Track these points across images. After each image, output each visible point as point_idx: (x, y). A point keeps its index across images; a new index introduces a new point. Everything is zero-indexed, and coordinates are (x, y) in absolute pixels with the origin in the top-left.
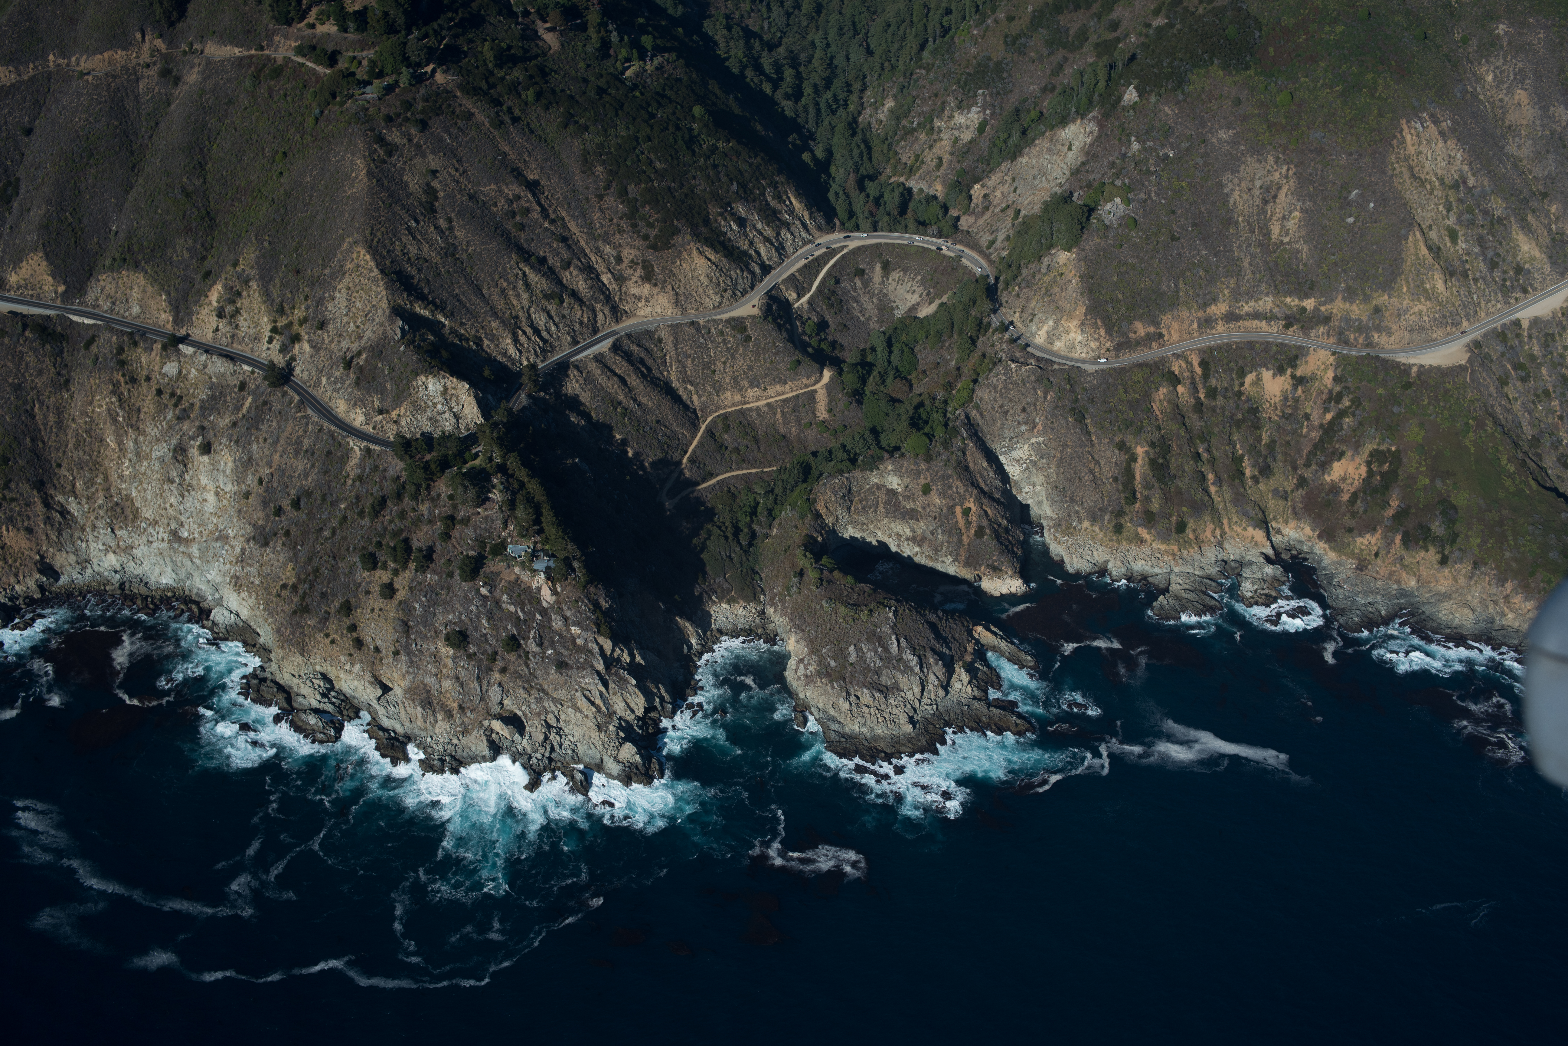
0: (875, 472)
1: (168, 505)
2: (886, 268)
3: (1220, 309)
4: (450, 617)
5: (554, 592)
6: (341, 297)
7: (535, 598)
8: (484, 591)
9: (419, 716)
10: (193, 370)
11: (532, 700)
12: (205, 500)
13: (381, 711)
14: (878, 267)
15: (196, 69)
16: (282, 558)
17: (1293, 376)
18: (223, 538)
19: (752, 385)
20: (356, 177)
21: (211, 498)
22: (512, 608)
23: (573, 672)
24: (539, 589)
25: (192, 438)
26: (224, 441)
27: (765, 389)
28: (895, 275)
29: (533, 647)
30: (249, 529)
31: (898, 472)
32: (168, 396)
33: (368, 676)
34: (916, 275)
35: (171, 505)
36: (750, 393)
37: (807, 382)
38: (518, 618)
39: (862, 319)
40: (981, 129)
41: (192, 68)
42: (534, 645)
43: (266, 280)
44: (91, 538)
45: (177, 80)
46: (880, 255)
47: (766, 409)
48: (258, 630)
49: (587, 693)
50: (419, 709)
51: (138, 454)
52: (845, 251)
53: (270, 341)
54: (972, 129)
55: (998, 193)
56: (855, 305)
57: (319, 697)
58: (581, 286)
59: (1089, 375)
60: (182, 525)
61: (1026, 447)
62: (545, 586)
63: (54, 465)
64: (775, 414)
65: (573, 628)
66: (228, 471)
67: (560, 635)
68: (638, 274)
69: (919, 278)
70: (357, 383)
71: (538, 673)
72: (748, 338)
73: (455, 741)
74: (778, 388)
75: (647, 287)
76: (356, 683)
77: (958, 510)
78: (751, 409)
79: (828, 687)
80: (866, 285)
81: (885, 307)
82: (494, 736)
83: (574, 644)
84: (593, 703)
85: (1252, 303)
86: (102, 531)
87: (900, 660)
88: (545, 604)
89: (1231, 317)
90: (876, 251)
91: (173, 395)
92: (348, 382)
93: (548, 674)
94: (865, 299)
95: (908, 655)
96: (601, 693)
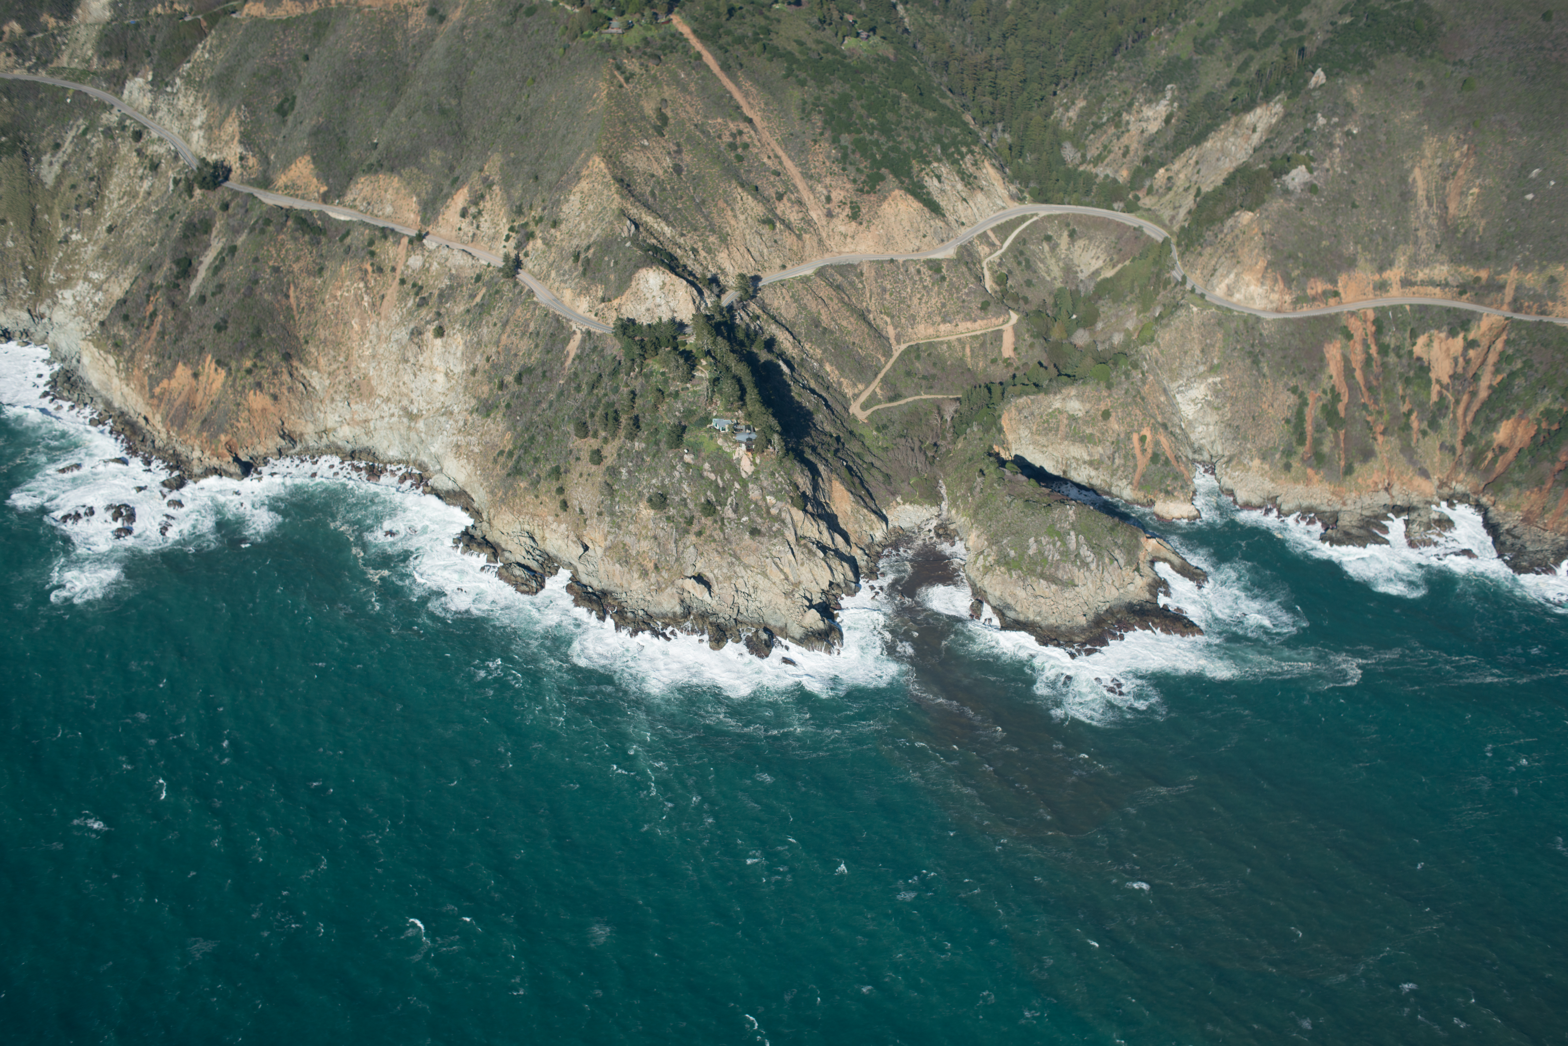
0: (1058, 397)
1: (401, 384)
2: (1072, 235)
3: (1394, 275)
4: (654, 481)
5: (753, 463)
6: (575, 199)
7: (734, 468)
8: (688, 458)
9: (617, 573)
10: (435, 264)
11: (725, 564)
12: (435, 381)
13: (581, 568)
14: (1066, 234)
15: (460, 9)
16: (501, 427)
17: (1465, 338)
18: (449, 413)
19: (944, 321)
20: (597, 98)
21: (441, 378)
22: (712, 476)
23: (765, 540)
24: (739, 460)
25: (428, 323)
26: (457, 326)
27: (957, 325)
28: (1081, 243)
29: (729, 513)
30: (473, 402)
31: (1080, 397)
32: (410, 286)
33: (572, 537)
34: (1101, 243)
35: (404, 383)
36: (943, 328)
37: (996, 322)
38: (717, 486)
39: (1048, 279)
40: (1167, 120)
41: (456, 7)
42: (730, 511)
43: (507, 185)
44: (329, 410)
45: (442, 19)
46: (1068, 225)
47: (956, 343)
48: (473, 496)
49: (777, 560)
50: (617, 565)
51: (379, 337)
52: (1035, 218)
53: (508, 238)
54: (1159, 120)
55: (1182, 176)
56: (1041, 265)
57: (524, 553)
58: (794, 216)
59: (1268, 322)
60: (412, 402)
61: (1203, 386)
62: (745, 457)
63: (302, 341)
64: (964, 348)
65: (768, 498)
66: (459, 354)
67: (756, 504)
68: (845, 214)
69: (1103, 246)
70: (584, 273)
71: (732, 538)
72: (943, 279)
73: (649, 598)
74: (969, 324)
75: (854, 224)
76: (560, 542)
77: (1135, 437)
78: (942, 343)
79: (1007, 576)
80: (1054, 248)
81: (1069, 270)
82: (686, 594)
83: (768, 512)
84: (781, 570)
85: (1427, 271)
86: (340, 404)
87: (1077, 556)
88: (744, 475)
89: (1406, 283)
90: (1064, 221)
91: (414, 285)
92: (576, 274)
93: (741, 539)
94: (1052, 262)
95: (1085, 551)
96: (790, 562)
